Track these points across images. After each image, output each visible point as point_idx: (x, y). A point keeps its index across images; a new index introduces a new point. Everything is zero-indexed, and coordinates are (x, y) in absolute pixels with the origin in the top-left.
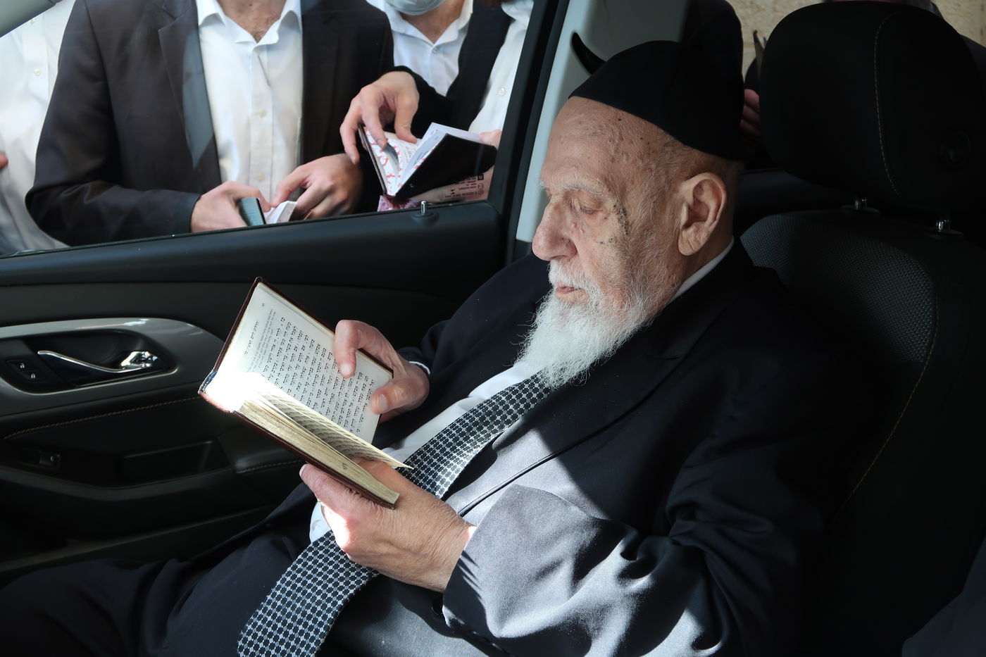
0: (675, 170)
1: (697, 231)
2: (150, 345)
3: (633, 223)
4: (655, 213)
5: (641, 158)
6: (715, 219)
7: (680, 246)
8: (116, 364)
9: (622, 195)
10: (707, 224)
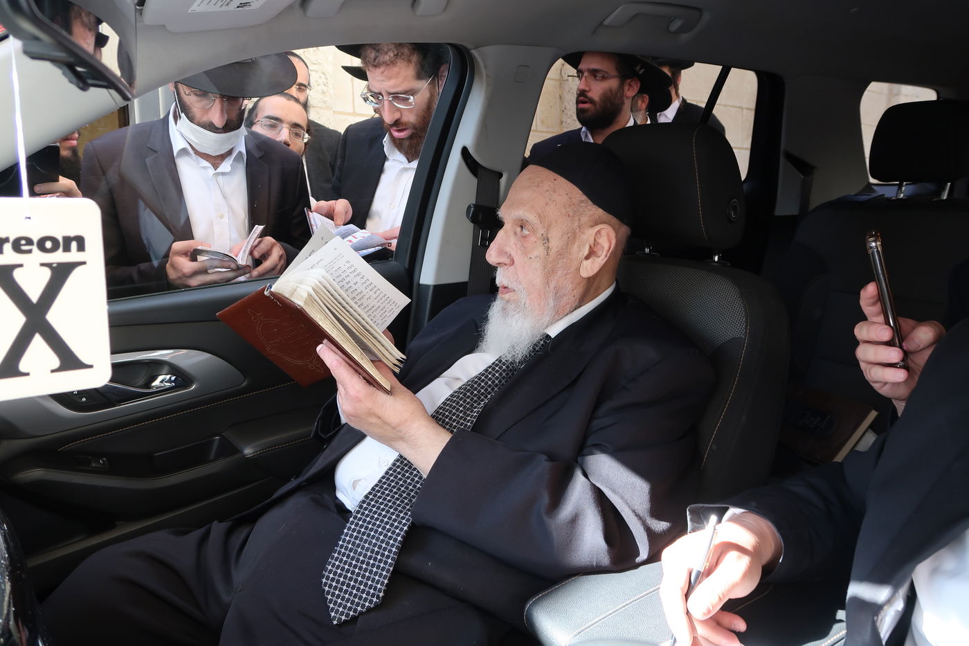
0: (585, 219)
1: (593, 262)
2: (174, 369)
3: (553, 248)
4: (567, 245)
5: (565, 207)
6: (606, 256)
7: (581, 271)
8: (148, 385)
9: (548, 228)
10: (600, 259)
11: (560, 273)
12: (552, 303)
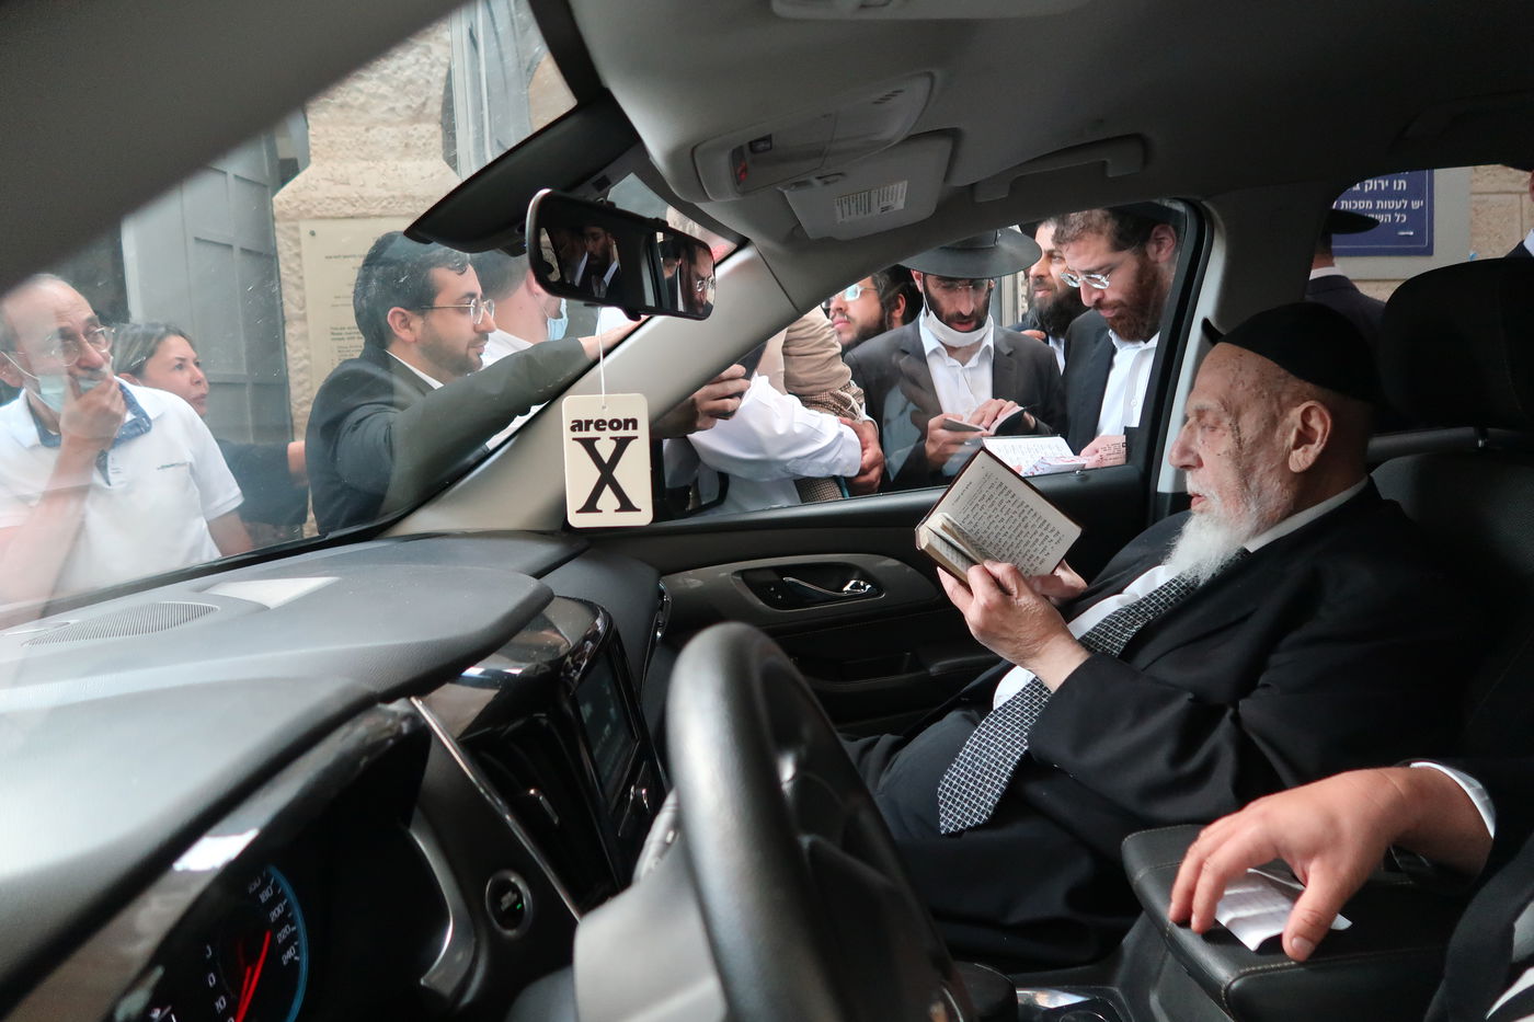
0: (1285, 397)
1: (1304, 452)
2: (865, 575)
3: (1245, 439)
5: (1255, 386)
6: (1322, 442)
7: (1290, 463)
8: (839, 589)
9: (1237, 416)
10: (1315, 446)
11: (1260, 470)
12: (1253, 508)
